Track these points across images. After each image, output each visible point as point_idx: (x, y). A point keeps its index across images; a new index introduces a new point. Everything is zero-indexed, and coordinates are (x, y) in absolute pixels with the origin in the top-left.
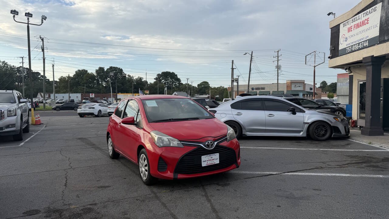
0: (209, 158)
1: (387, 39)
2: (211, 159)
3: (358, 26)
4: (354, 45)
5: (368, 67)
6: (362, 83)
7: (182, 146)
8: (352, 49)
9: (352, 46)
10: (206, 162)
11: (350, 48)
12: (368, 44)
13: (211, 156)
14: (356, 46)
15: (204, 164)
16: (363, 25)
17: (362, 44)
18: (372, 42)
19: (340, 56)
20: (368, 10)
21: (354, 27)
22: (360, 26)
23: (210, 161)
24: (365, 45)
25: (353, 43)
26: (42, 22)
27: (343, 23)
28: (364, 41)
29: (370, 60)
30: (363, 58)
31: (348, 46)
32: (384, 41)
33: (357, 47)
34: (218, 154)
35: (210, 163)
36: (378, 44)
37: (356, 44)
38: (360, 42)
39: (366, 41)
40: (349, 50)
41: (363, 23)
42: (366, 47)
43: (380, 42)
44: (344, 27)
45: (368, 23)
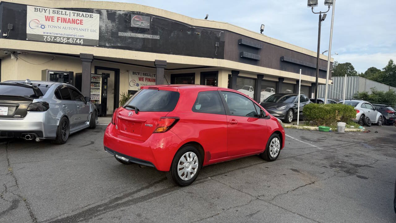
1: (108, 46)
3: (64, 20)
4: (60, 37)
5: (85, 63)
6: (53, 73)
8: (55, 40)
9: (55, 37)
11: (51, 38)
12: (82, 42)
14: (63, 39)
16: (74, 23)
17: (73, 40)
18: (88, 43)
19: (27, 40)
20: (81, 13)
21: (58, 19)
24: (79, 42)
25: (57, 34)
27: (35, 7)
28: (76, 39)
31: (47, 35)
32: (105, 47)
33: (65, 40)
36: (98, 47)
37: (64, 37)
38: (69, 37)
39: (80, 39)
40: (49, 39)
41: (74, 21)
42: (80, 44)
43: (100, 46)
44: (35, 11)
45: (82, 24)
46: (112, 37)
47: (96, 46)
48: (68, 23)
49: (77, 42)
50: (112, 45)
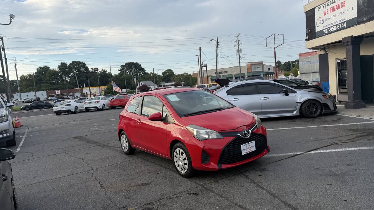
0: (247, 146)
1: (366, 20)
2: (249, 147)
3: (334, 9)
4: (332, 27)
5: (348, 47)
6: (339, 61)
7: (221, 137)
8: (329, 30)
9: (329, 28)
10: (245, 150)
11: (327, 30)
12: (345, 25)
13: (249, 144)
14: (334, 28)
15: (244, 153)
16: (340, 8)
17: (340, 26)
18: (350, 24)
19: (317, 38)
21: (330, 10)
22: (336, 9)
23: (249, 149)
24: (343, 26)
25: (330, 25)
26: (11, 21)
27: (319, 7)
28: (342, 23)
29: (350, 40)
30: (342, 39)
31: (325, 28)
32: (363, 22)
33: (335, 29)
34: (254, 141)
35: (249, 151)
36: (357, 25)
37: (334, 26)
38: (337, 24)
39: (344, 22)
40: (326, 32)
41: (340, 6)
42: (344, 28)
43: (359, 23)
44: (319, 10)
45: (345, 6)
46: (368, 7)
47: (355, 25)
48: (336, 10)
49: (342, 26)
50: (369, 17)
